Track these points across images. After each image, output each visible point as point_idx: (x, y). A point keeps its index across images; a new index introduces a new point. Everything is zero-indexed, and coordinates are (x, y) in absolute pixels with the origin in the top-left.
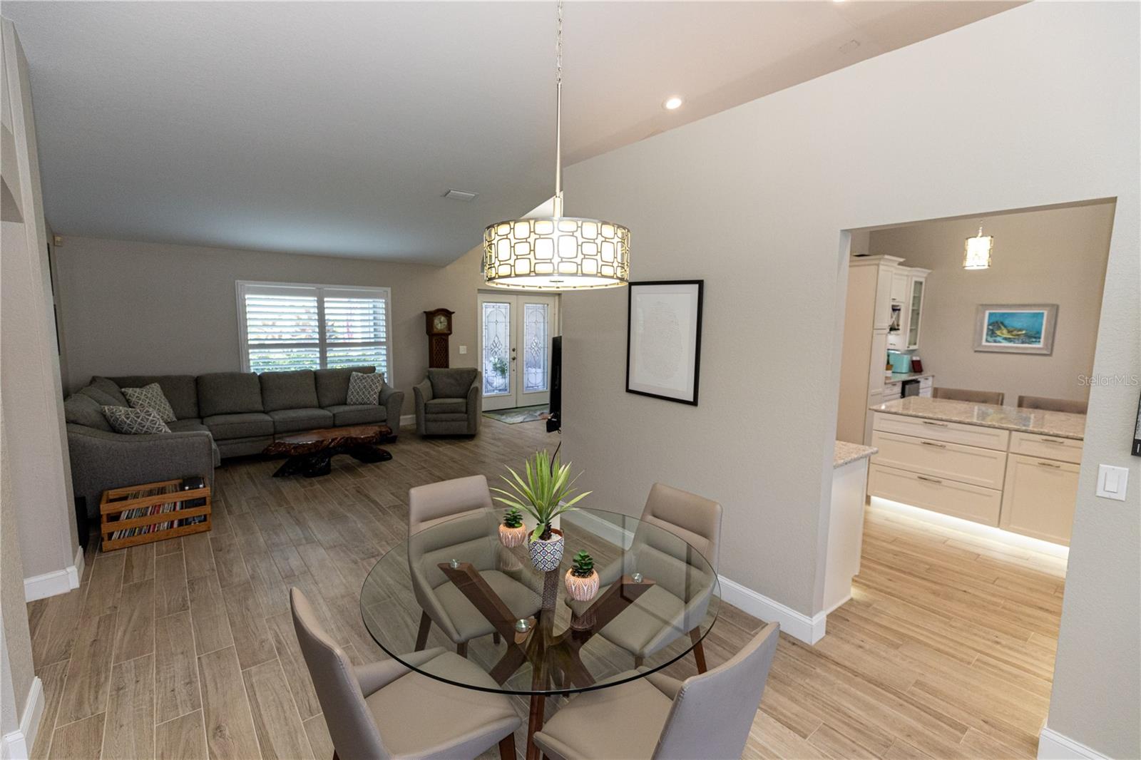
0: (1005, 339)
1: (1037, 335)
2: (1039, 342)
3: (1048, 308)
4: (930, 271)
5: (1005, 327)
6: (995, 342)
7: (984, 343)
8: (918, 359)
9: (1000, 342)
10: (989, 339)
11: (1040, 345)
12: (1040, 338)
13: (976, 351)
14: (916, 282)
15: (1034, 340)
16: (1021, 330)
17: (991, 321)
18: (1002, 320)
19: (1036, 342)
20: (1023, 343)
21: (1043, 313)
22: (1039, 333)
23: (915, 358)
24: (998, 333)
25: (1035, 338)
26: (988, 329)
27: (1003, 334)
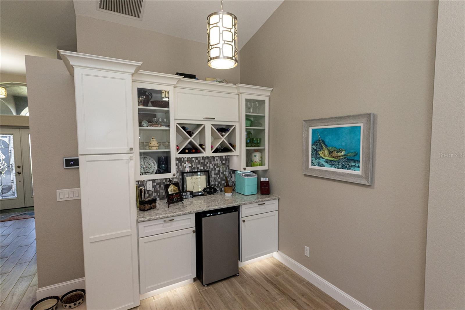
0: (327, 161)
1: (355, 158)
2: (359, 167)
3: (363, 120)
4: (271, 89)
5: (326, 146)
6: (319, 165)
7: (311, 166)
8: (267, 180)
9: (323, 166)
10: (315, 162)
11: (358, 172)
12: (359, 161)
13: (306, 175)
14: (247, 100)
15: (353, 164)
16: (339, 151)
17: (315, 139)
18: (323, 139)
19: (355, 166)
20: (343, 168)
21: (360, 127)
22: (357, 154)
23: (263, 179)
24: (321, 153)
25: (354, 161)
26: (313, 148)
27: (324, 155)
